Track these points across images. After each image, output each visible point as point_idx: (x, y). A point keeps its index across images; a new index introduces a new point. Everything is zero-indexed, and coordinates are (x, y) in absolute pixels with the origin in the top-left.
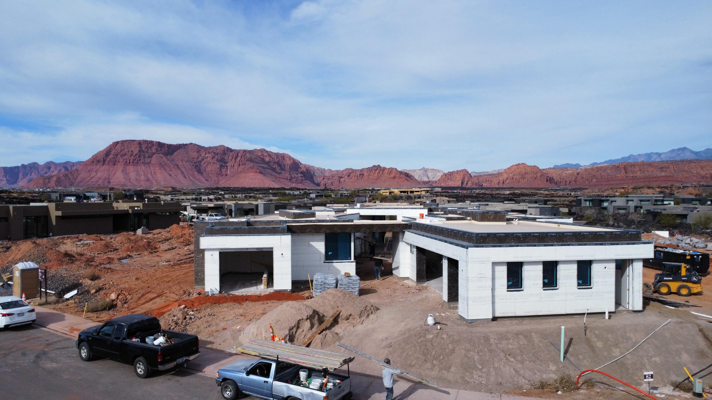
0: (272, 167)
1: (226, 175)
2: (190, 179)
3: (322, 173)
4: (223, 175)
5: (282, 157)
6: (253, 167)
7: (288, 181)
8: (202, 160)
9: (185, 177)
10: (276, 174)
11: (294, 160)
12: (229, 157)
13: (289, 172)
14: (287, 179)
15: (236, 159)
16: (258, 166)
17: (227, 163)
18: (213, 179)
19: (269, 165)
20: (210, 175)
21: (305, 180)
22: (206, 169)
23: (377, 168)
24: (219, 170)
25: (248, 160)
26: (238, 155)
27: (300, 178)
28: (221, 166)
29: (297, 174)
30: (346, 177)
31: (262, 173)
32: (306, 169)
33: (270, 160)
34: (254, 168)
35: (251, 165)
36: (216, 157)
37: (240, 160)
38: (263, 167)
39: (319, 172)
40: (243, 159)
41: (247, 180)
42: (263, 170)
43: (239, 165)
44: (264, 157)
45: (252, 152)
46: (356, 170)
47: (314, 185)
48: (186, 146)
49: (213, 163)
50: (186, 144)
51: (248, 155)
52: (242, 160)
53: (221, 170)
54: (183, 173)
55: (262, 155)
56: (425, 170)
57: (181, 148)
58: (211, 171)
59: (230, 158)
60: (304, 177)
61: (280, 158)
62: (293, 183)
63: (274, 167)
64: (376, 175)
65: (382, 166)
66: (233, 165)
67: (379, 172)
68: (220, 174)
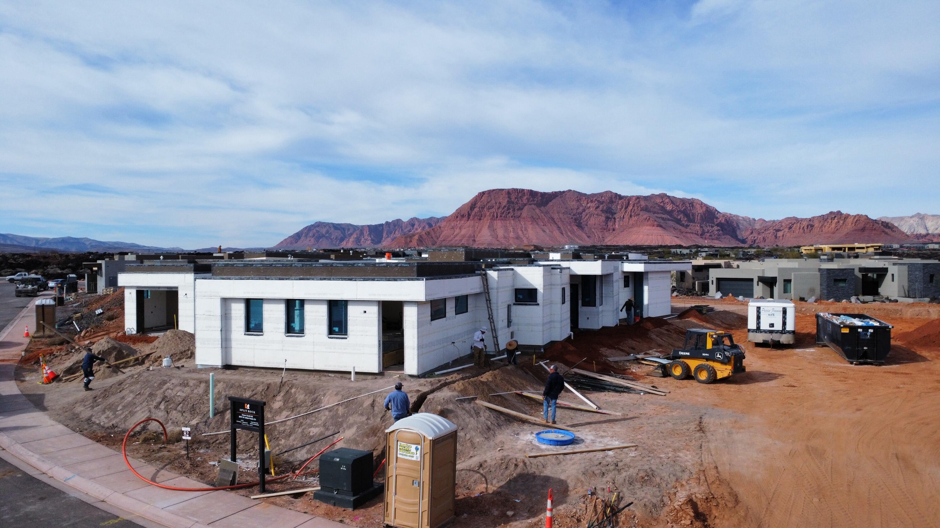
0: (675, 218)
1: (614, 230)
2: (568, 236)
3: (750, 224)
4: (609, 230)
5: (690, 204)
6: (649, 219)
7: (699, 237)
8: (583, 212)
9: (562, 233)
10: (681, 227)
11: (707, 207)
12: (618, 206)
13: (701, 224)
14: (697, 235)
15: (626, 208)
16: (656, 217)
17: (615, 213)
18: (596, 235)
19: (671, 216)
20: (593, 230)
21: (724, 235)
22: (587, 223)
23: (836, 216)
24: (604, 224)
25: (642, 210)
26: (629, 203)
27: (717, 232)
28: (608, 218)
29: (712, 227)
30: (787, 230)
31: (660, 226)
32: (726, 220)
33: (673, 208)
34: (651, 219)
35: (646, 215)
36: (601, 206)
37: (632, 210)
38: (663, 219)
39: (745, 223)
40: (636, 208)
41: (641, 236)
42: (663, 222)
43: (631, 216)
44: (664, 204)
45: (648, 199)
46: (802, 220)
47: (738, 242)
48: (564, 194)
49: (597, 215)
50: (564, 192)
51: (643, 203)
52: (634, 210)
53: (607, 223)
54: (559, 227)
55: (662, 202)
56: (922, 217)
57: (558, 196)
58: (595, 224)
59: (619, 207)
60: (722, 230)
61: (688, 205)
62: (706, 239)
63: (679, 217)
64: (833, 225)
65: (844, 212)
66: (622, 216)
67: (839, 222)
68: (605, 229)
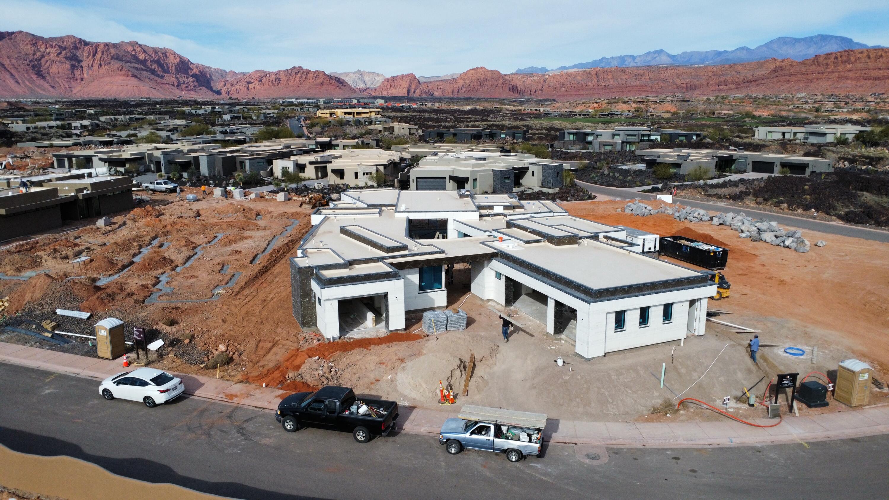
0: (149, 68)
1: (82, 79)
2: (27, 86)
3: (222, 76)
4: (77, 80)
5: (163, 54)
6: (122, 68)
7: (176, 88)
8: (41, 58)
9: (18, 83)
10: (156, 78)
11: (181, 58)
12: (83, 53)
13: (175, 75)
14: (173, 85)
15: (94, 55)
16: (129, 66)
17: (82, 61)
18: (62, 85)
19: (145, 65)
20: (57, 79)
21: (199, 86)
22: (49, 71)
23: (298, 71)
24: (70, 72)
25: (112, 58)
26: (96, 50)
27: (192, 83)
28: (73, 67)
29: (187, 78)
30: (257, 82)
31: (136, 76)
32: (200, 71)
33: (146, 57)
34: (124, 69)
35: (118, 64)
36: (64, 53)
37: (101, 58)
38: (136, 68)
39: (217, 74)
40: (105, 56)
41: (115, 87)
42: (136, 72)
43: (101, 65)
44: (136, 53)
45: (118, 46)
46: (270, 73)
47: (213, 94)
48: (13, 36)
49: (60, 62)
50: (12, 33)
51: (113, 51)
52: (104, 58)
53: (73, 72)
54: (12, 75)
55: (133, 50)
56: (361, 74)
57: (5, 38)
58: (58, 73)
59: (85, 54)
60: (197, 82)
61: (161, 55)
62: (182, 90)
63: (153, 67)
64: (298, 80)
65: (305, 67)
66: (90, 65)
67: (302, 76)
68: (72, 78)
